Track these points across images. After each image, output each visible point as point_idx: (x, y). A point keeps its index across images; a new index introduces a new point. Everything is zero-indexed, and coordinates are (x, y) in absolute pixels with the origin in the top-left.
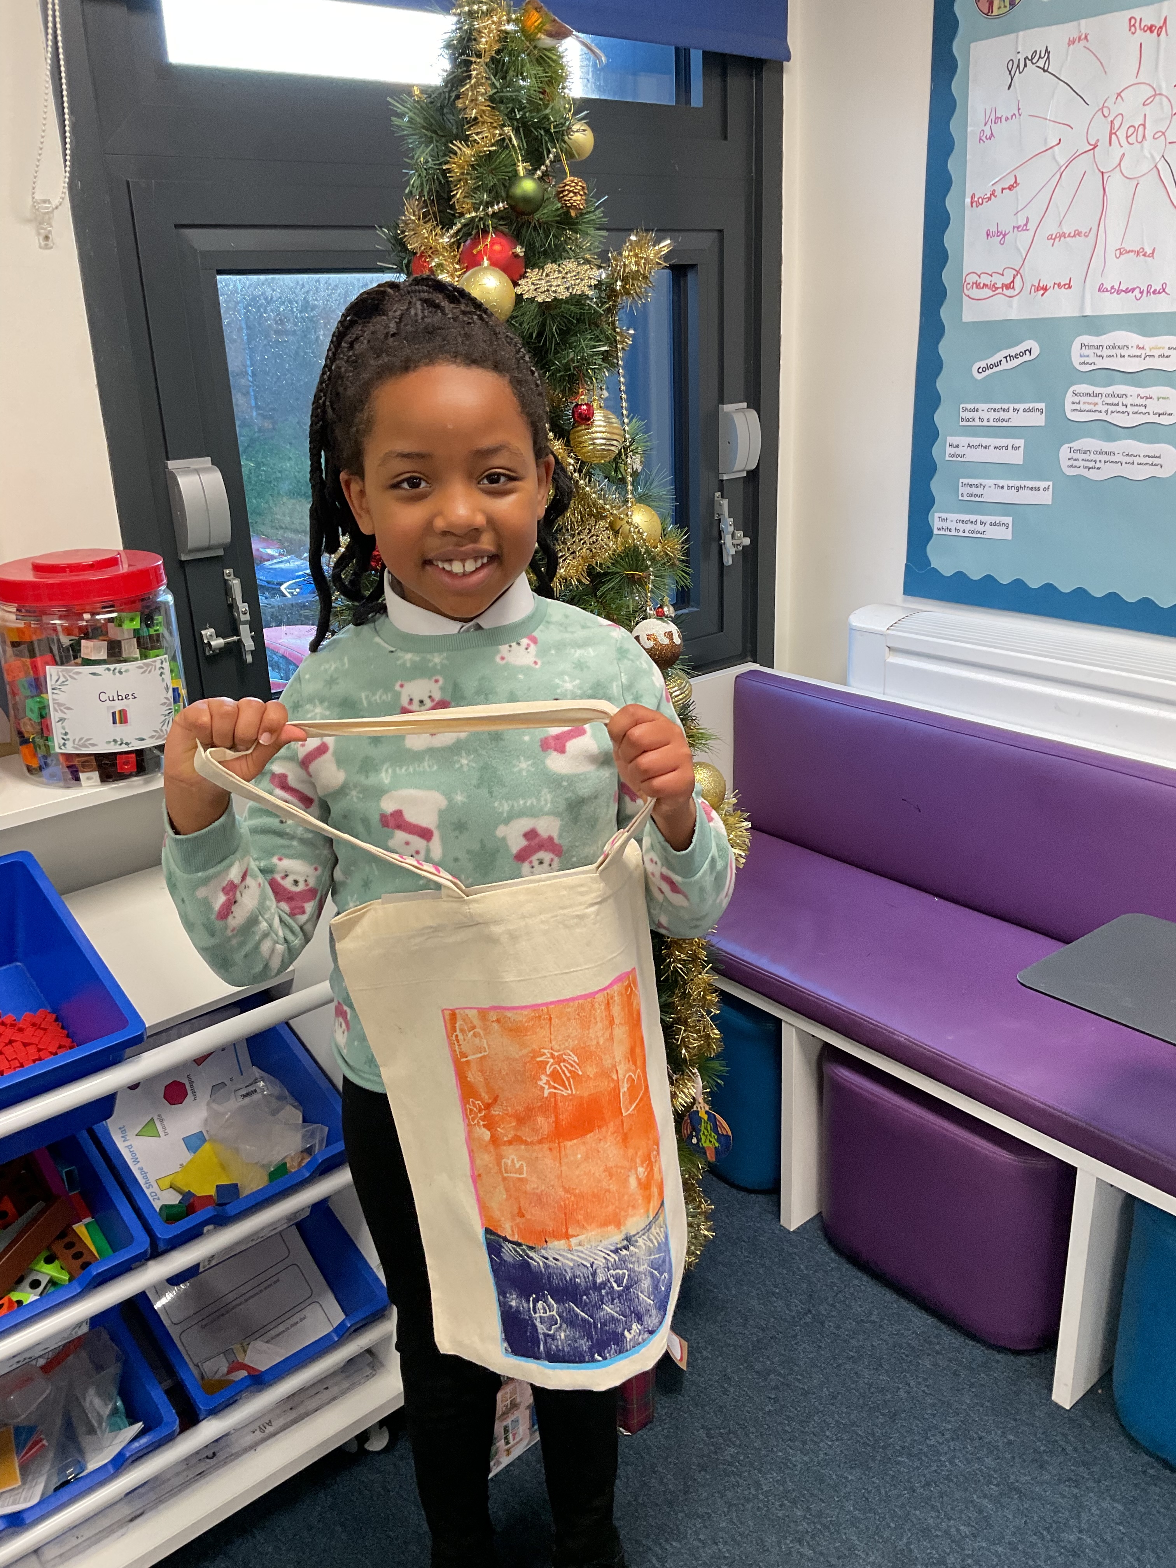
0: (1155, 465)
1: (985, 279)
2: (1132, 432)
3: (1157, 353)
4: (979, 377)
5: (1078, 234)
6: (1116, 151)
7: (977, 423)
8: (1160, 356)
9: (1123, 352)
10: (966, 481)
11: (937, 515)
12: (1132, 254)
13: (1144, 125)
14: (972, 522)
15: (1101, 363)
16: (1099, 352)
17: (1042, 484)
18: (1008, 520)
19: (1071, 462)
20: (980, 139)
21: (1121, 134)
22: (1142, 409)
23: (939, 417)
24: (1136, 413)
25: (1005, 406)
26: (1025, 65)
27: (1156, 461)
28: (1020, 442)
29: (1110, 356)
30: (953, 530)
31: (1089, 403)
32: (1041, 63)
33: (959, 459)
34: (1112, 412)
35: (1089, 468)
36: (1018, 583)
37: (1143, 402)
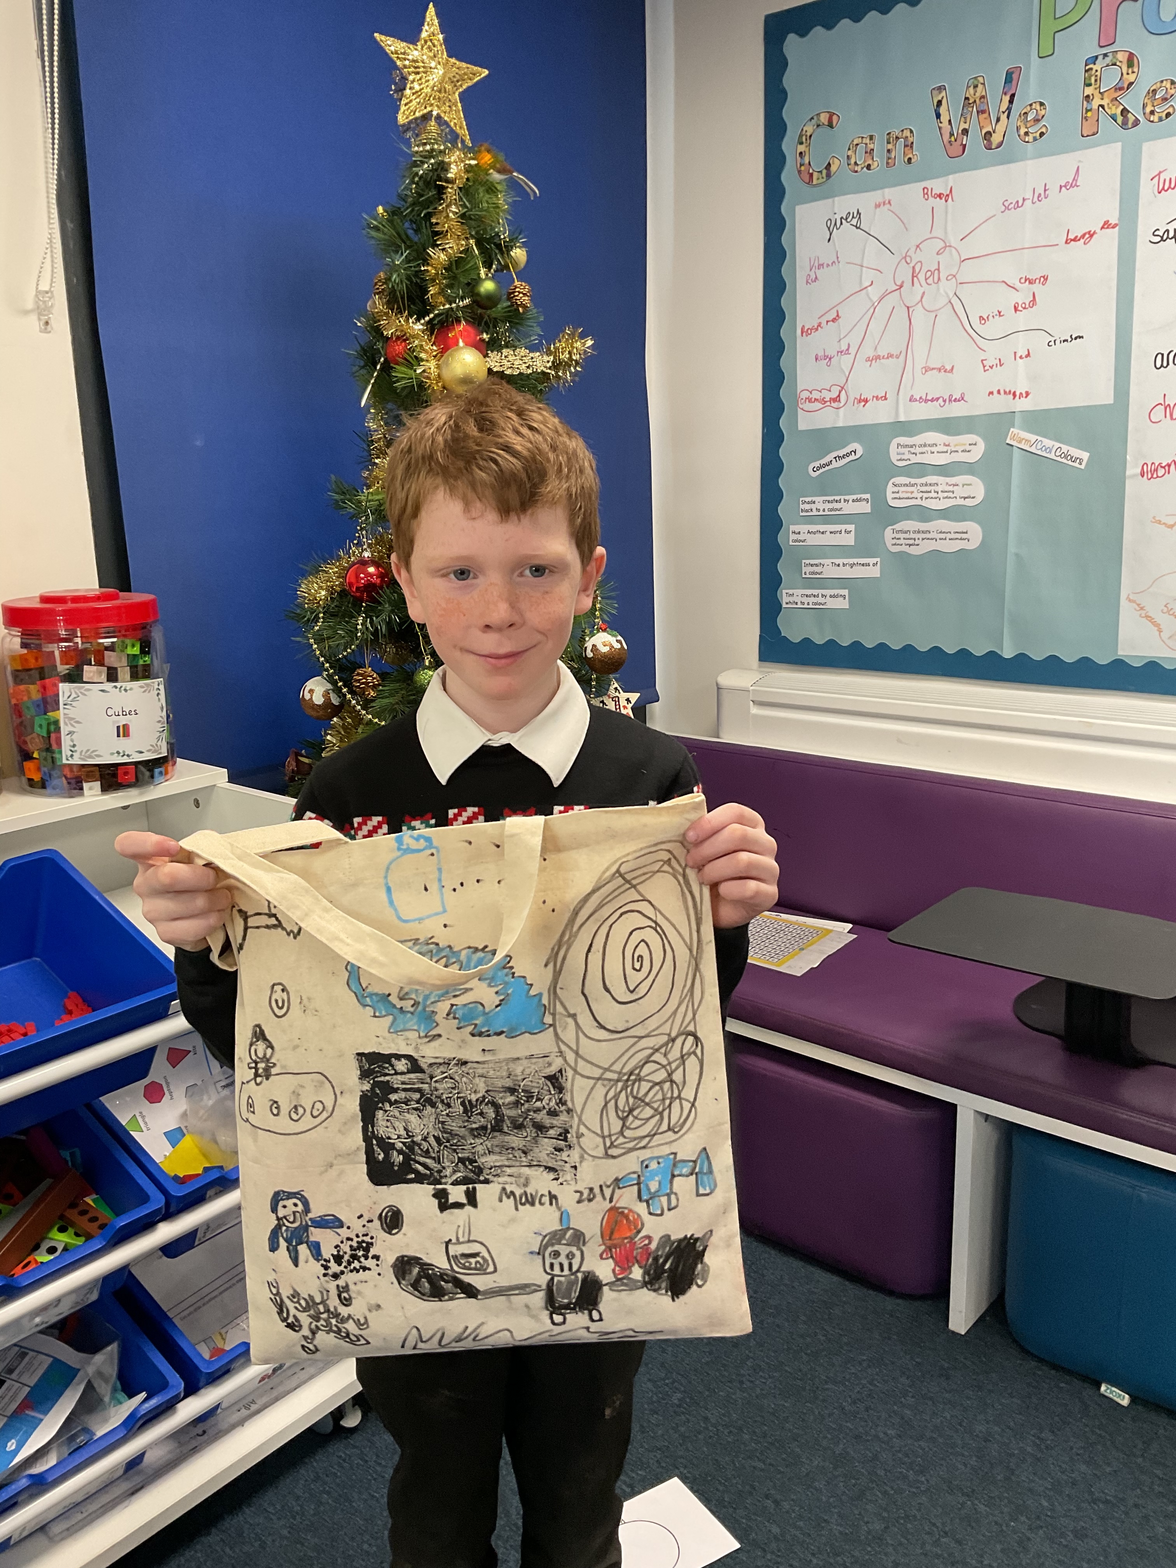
0: (964, 539)
1: (815, 395)
2: (944, 514)
3: (960, 449)
4: (814, 475)
5: (890, 356)
6: (918, 290)
7: (815, 513)
8: (963, 451)
9: (934, 449)
10: (807, 562)
11: (784, 592)
12: (935, 371)
13: (938, 270)
14: (814, 596)
15: (915, 459)
16: (913, 450)
17: (872, 561)
18: (845, 592)
19: (894, 541)
20: (807, 282)
21: (921, 277)
22: (950, 495)
23: (782, 510)
24: (946, 497)
25: (837, 498)
26: (841, 223)
27: (964, 536)
28: (851, 527)
29: (922, 453)
30: (799, 603)
31: (907, 492)
32: (854, 222)
33: (801, 543)
34: (926, 498)
35: (910, 545)
36: (857, 644)
37: (951, 488)
